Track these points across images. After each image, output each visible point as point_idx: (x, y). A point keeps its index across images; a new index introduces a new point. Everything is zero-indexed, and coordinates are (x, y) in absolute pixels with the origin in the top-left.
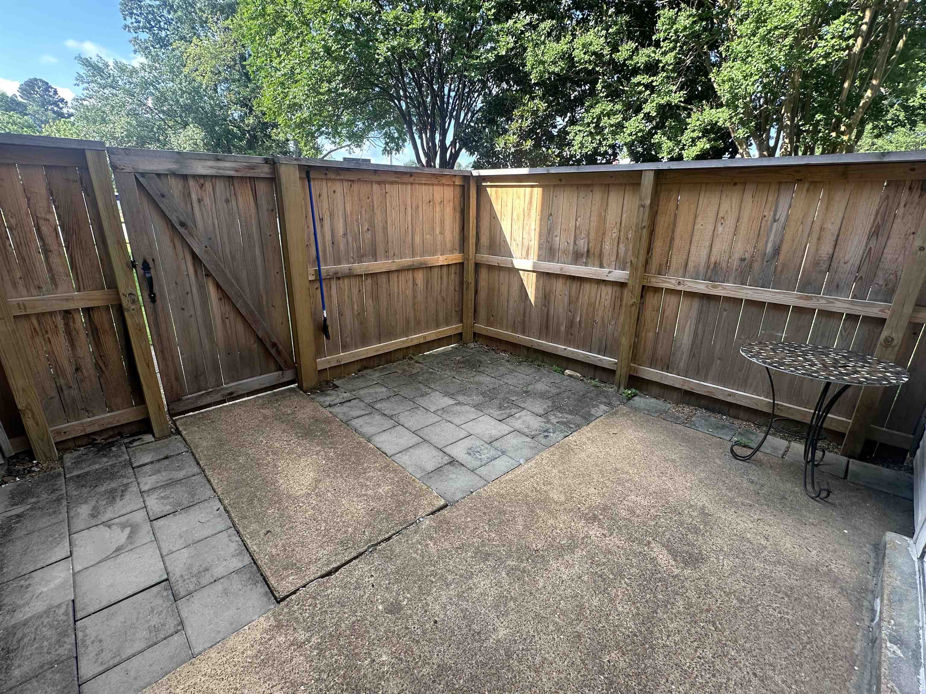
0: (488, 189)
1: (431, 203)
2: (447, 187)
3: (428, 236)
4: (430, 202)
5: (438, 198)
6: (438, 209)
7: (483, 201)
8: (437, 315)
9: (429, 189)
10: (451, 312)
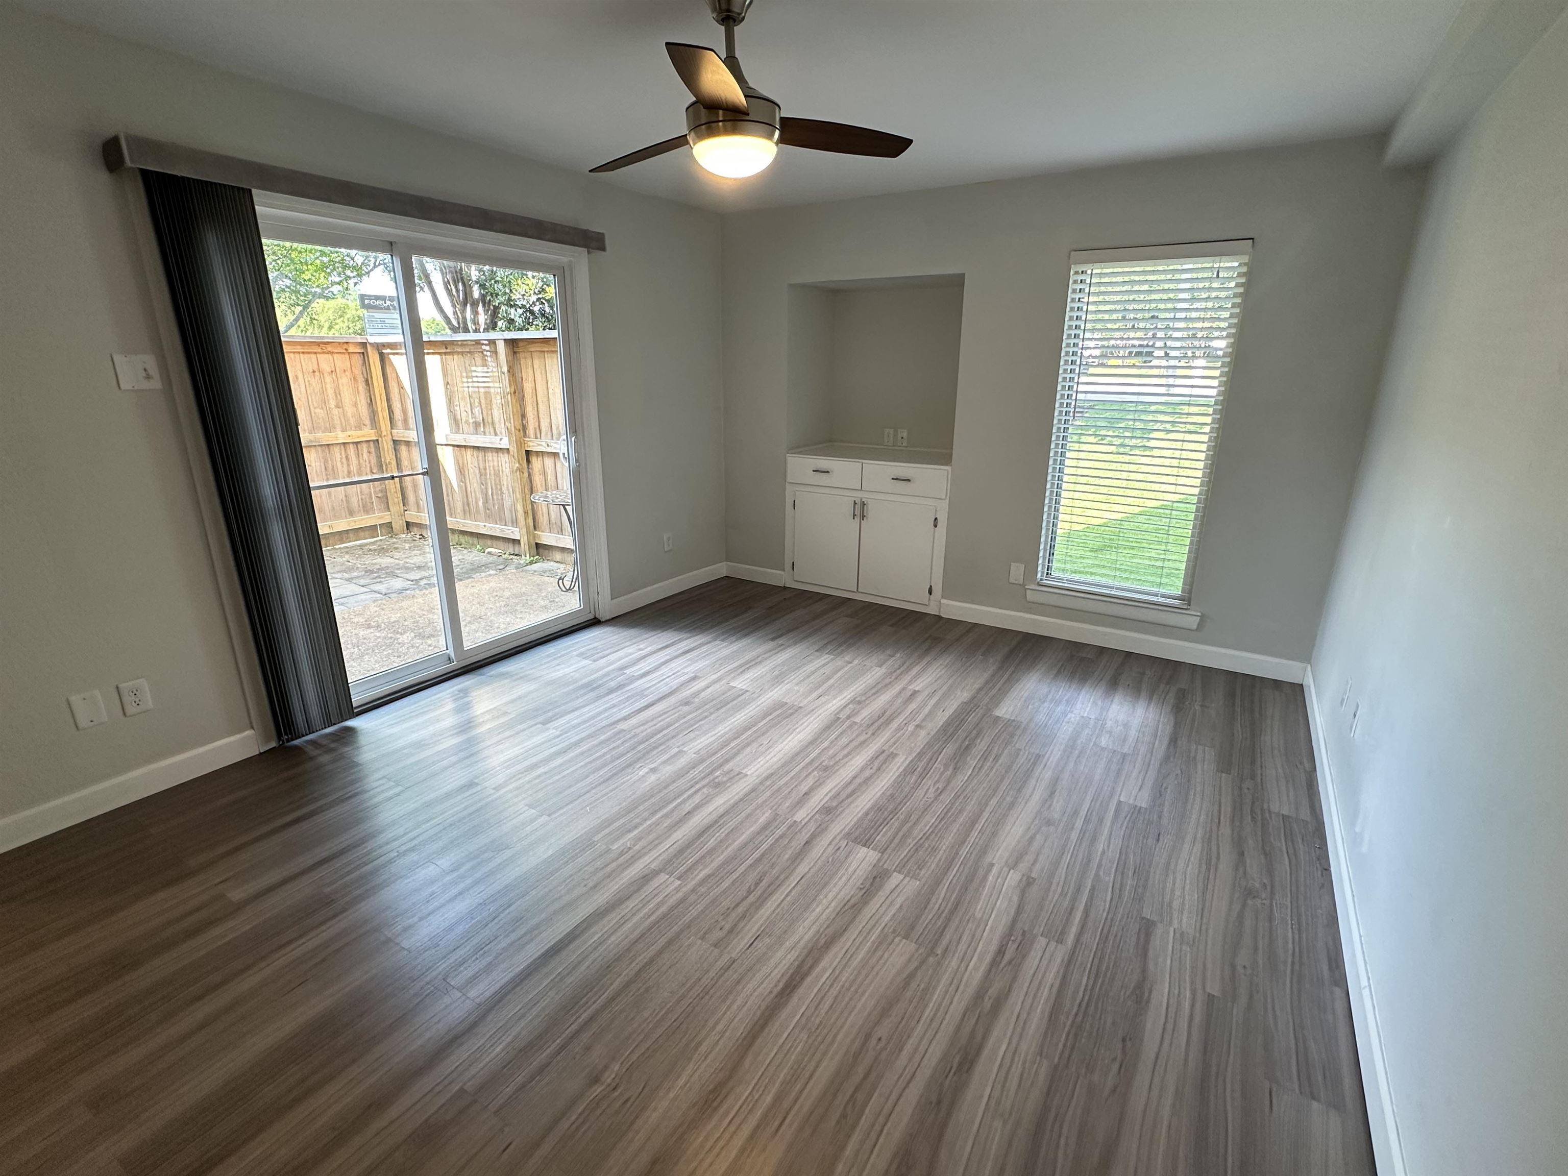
0: (391, 357)
1: (317, 373)
2: (338, 356)
3: (318, 411)
4: (314, 372)
5: (326, 367)
6: (328, 379)
7: (389, 370)
8: (348, 502)
9: (311, 358)
10: (371, 498)
